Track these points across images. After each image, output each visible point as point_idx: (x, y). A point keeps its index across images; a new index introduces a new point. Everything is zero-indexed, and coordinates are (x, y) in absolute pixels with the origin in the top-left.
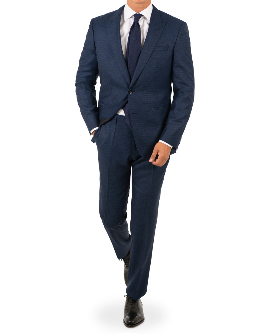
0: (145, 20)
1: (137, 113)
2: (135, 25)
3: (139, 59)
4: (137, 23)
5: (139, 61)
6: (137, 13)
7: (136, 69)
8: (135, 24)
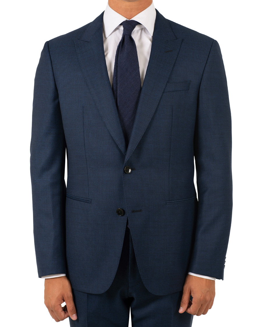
0: (143, 31)
1: (140, 211)
2: (125, 40)
3: (139, 108)
4: (129, 37)
5: (139, 111)
6: (128, 20)
7: (135, 126)
8: (125, 38)
